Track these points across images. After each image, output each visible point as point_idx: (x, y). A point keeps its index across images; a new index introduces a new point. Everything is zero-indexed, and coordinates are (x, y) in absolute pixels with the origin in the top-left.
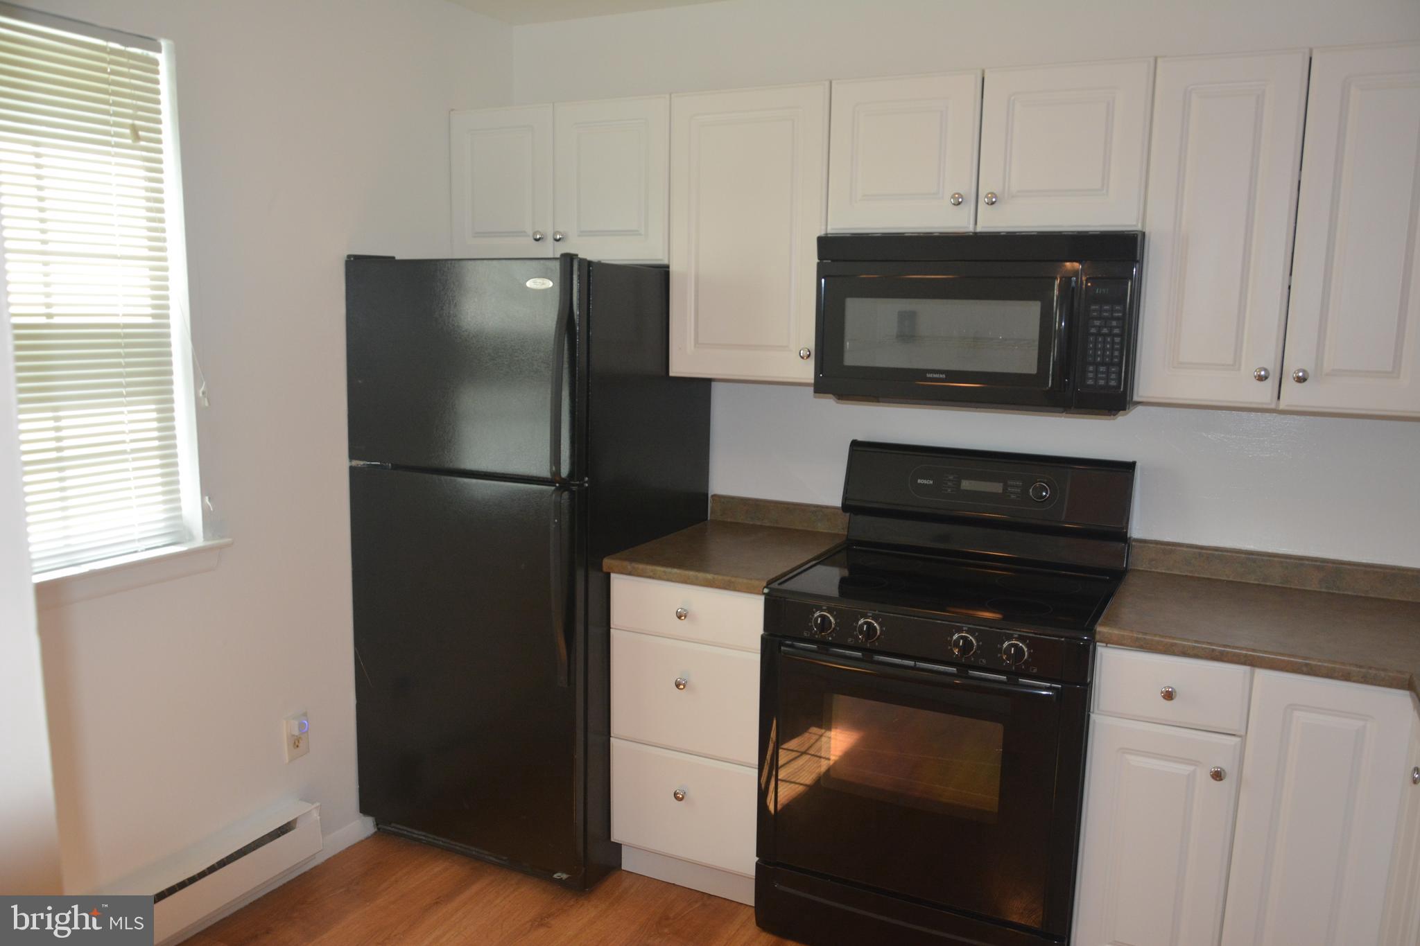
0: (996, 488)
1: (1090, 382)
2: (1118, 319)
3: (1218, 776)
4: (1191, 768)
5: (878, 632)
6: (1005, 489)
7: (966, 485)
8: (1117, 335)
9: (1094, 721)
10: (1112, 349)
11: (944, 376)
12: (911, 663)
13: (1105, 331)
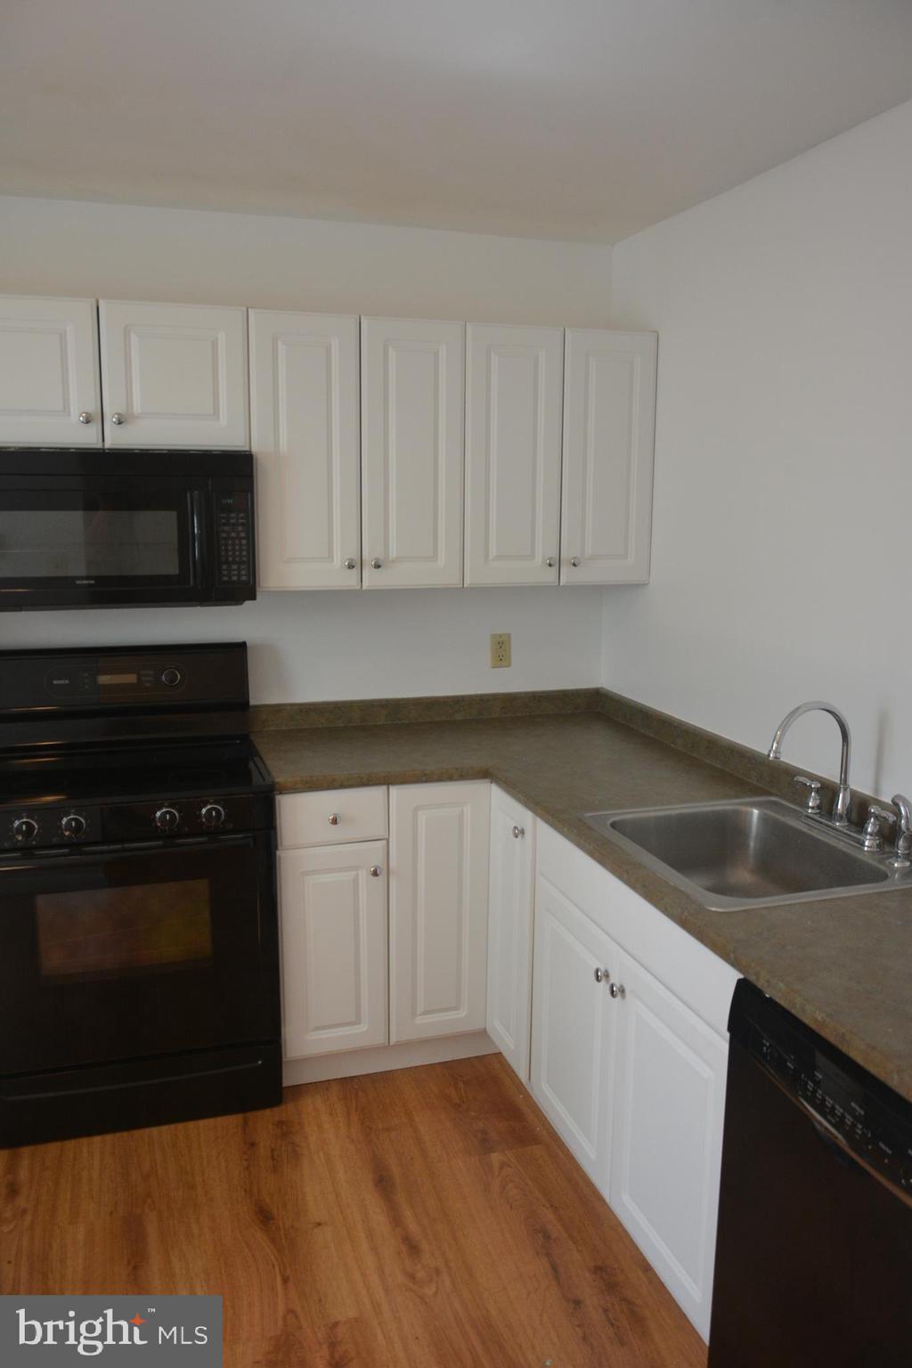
0: (131, 678)
1: (225, 579)
2: (243, 524)
3: (375, 874)
4: (354, 873)
5: (84, 825)
6: (139, 679)
7: (104, 679)
8: (242, 538)
9: (280, 857)
10: (241, 550)
11: (93, 582)
12: (118, 846)
13: (233, 535)
